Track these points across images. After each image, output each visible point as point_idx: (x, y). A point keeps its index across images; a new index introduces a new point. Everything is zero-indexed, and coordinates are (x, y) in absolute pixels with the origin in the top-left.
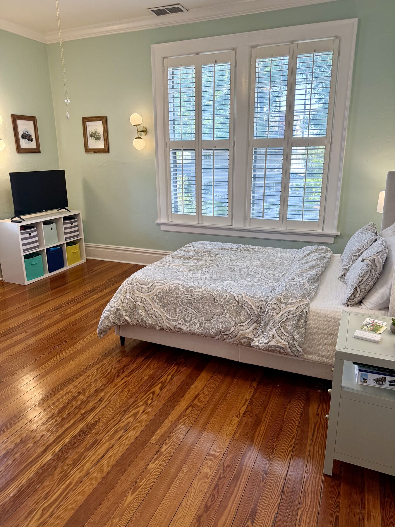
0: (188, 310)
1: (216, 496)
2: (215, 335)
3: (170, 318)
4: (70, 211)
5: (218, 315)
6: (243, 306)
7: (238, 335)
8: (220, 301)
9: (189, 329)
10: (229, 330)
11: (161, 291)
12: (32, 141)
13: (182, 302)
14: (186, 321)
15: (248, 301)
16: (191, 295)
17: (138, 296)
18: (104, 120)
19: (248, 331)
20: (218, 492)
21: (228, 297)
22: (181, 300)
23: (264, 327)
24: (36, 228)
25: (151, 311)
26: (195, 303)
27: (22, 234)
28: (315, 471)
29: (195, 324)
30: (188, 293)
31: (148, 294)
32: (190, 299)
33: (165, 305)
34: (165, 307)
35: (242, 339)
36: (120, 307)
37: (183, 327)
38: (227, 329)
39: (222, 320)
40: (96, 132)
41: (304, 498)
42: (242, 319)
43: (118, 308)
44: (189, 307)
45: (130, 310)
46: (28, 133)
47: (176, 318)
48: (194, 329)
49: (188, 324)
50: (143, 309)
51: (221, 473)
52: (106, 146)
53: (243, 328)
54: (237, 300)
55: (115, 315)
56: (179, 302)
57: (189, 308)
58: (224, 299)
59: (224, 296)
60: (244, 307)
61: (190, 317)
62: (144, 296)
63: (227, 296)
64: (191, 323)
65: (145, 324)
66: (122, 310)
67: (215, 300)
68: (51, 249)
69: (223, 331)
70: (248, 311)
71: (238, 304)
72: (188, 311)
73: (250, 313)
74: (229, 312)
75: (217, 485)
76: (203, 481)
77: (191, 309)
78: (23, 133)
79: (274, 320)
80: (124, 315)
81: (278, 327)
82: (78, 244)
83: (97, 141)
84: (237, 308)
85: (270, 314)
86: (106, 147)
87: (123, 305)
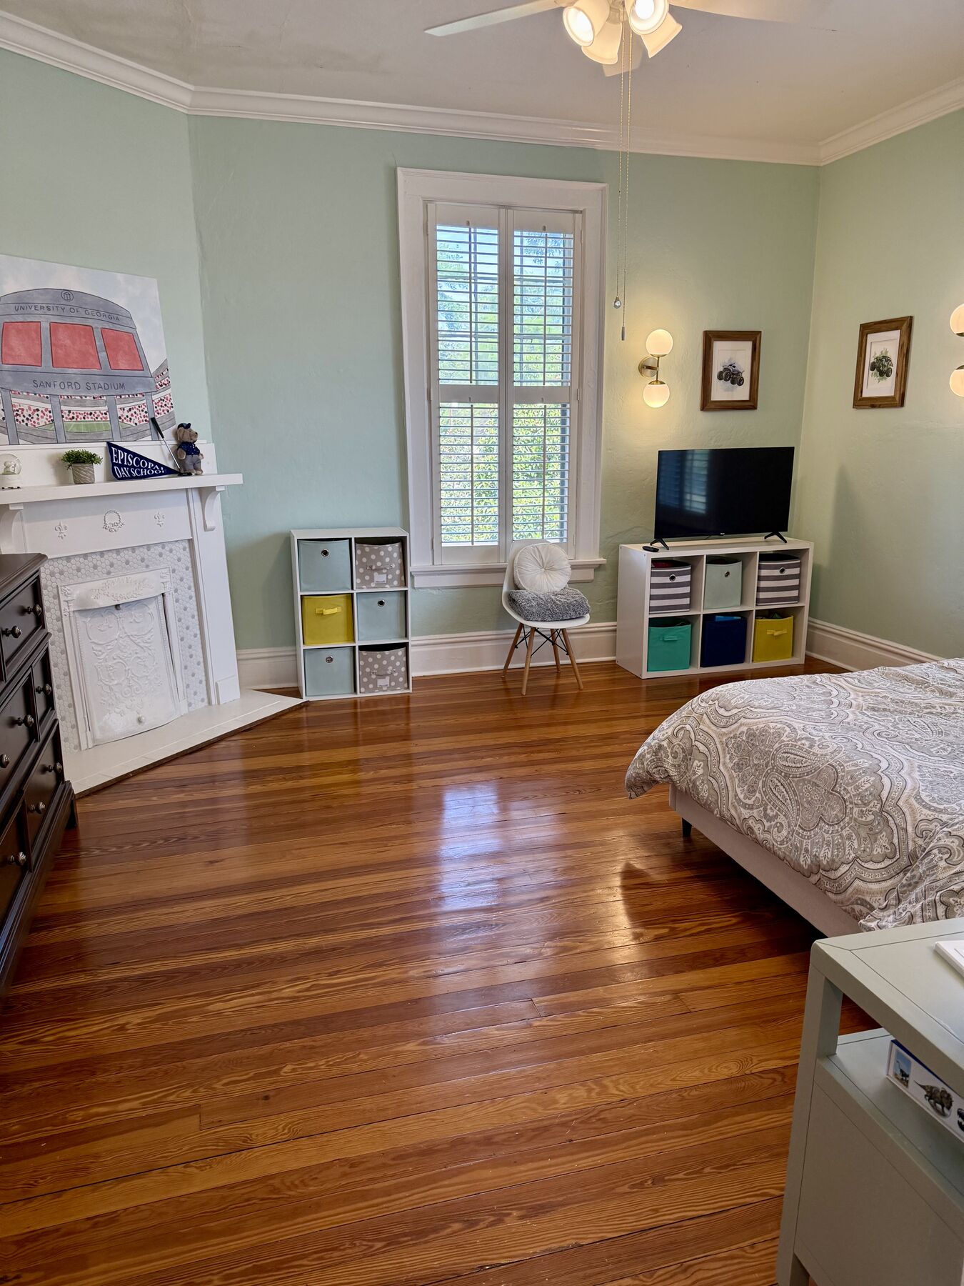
0: (778, 792)
1: (522, 1140)
2: (808, 869)
3: (741, 796)
4: (786, 542)
5: (828, 824)
6: (890, 818)
7: (850, 890)
8: (845, 789)
9: (767, 836)
10: (836, 870)
11: (745, 732)
12: (740, 385)
13: (773, 768)
14: (766, 815)
15: (905, 810)
16: (796, 757)
17: (706, 729)
18: (905, 326)
19: (875, 887)
20: (534, 1137)
21: (867, 786)
22: (773, 762)
23: (905, 888)
24: (690, 568)
25: (715, 770)
26: (796, 779)
27: (653, 575)
28: (764, 1263)
29: (780, 827)
30: (792, 749)
31: (724, 730)
32: (789, 766)
33: (742, 764)
34: (740, 770)
35: (858, 904)
36: (665, 744)
37: (756, 827)
38: (832, 867)
39: (831, 839)
40: (884, 357)
41: (667, 1276)
42: (875, 853)
43: (662, 743)
44: (782, 785)
45: (681, 756)
46: (734, 367)
47: (750, 802)
48: (774, 839)
49: (767, 824)
50: (703, 761)
51: (576, 1119)
52: (898, 389)
53: (865, 876)
54: (884, 800)
55: (653, 757)
56: (767, 767)
57: (781, 788)
58: (857, 788)
59: (860, 782)
60: (891, 821)
61: (777, 808)
62: (715, 732)
63: (866, 782)
64: (773, 823)
65: (698, 794)
66: (669, 751)
67: (836, 785)
68: (717, 617)
69: (825, 866)
70: (896, 835)
71: (881, 810)
72: (777, 794)
73: (897, 844)
74: (853, 823)
75: (546, 1129)
76: (534, 1105)
77: (784, 790)
78: (722, 369)
79: (933, 877)
80: (669, 763)
81: (931, 901)
82: (792, 617)
83: (882, 379)
84: (874, 820)
85: (932, 860)
86: (898, 392)
87: (674, 741)
